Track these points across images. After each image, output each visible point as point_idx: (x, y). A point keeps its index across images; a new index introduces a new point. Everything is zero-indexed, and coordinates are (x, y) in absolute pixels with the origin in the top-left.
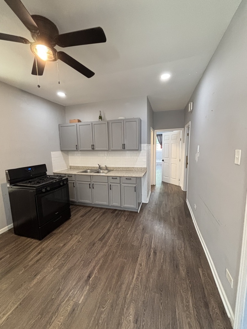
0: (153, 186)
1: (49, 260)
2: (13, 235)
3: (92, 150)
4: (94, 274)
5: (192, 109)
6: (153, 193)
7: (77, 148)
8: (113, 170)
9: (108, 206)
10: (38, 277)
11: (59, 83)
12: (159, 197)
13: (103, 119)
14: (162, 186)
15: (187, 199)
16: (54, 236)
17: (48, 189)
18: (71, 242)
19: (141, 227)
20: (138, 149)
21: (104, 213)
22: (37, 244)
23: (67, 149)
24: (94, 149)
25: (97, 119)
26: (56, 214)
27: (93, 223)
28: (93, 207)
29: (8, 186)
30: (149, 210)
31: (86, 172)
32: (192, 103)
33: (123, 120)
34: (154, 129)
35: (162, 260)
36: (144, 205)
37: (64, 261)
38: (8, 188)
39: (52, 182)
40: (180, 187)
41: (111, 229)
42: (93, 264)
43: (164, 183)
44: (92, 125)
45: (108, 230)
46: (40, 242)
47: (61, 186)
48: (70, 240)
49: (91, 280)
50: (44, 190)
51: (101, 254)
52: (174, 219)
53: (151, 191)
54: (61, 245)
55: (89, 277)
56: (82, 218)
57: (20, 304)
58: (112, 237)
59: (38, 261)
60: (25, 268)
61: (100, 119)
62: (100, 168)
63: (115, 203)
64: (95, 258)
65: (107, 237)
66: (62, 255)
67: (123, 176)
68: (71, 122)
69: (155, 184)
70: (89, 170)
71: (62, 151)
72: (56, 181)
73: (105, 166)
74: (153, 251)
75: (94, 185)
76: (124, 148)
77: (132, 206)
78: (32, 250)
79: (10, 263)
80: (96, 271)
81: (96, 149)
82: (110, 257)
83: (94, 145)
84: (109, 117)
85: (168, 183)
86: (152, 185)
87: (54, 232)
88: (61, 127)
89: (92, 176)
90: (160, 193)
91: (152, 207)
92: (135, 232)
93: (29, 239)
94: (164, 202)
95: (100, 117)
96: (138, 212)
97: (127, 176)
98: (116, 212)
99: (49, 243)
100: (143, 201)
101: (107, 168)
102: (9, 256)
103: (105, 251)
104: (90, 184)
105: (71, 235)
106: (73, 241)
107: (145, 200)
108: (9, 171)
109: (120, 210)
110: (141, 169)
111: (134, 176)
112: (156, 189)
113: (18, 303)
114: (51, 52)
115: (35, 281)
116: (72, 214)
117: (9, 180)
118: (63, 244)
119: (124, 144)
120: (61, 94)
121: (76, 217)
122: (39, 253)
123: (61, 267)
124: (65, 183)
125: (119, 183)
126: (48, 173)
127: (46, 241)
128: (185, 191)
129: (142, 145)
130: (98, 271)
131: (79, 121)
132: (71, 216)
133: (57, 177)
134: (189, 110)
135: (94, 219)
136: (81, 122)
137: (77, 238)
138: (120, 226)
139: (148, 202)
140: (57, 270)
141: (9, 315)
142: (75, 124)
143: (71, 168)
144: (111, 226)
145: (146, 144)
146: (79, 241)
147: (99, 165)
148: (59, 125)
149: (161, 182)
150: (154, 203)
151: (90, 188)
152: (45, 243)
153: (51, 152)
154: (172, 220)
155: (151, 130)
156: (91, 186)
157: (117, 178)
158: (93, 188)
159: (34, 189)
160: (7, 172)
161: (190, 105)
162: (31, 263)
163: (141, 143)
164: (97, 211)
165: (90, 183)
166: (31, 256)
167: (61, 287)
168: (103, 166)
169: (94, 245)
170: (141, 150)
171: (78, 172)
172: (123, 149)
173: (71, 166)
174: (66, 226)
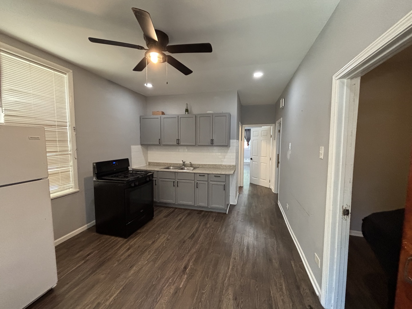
0: (241, 188)
1: (140, 255)
2: (95, 234)
3: (177, 144)
4: (190, 266)
5: (283, 105)
6: (241, 195)
7: (160, 143)
8: (199, 167)
9: (194, 206)
10: (134, 268)
11: (167, 84)
12: (248, 199)
13: (189, 112)
14: (251, 187)
15: (279, 201)
16: (140, 235)
17: (137, 184)
18: (159, 240)
19: (231, 227)
20: (227, 145)
21: (189, 214)
22: (124, 242)
23: (149, 143)
24: (179, 144)
25: (183, 112)
26: (141, 211)
27: (179, 223)
28: (176, 208)
29: (95, 179)
30: (239, 212)
31: (168, 168)
32: (283, 99)
33: (212, 114)
34: (242, 124)
35: (255, 255)
36: (232, 206)
37: (156, 256)
38: (94, 181)
39: (139, 177)
40: (271, 189)
41: (200, 228)
42: (187, 258)
43: (251, 185)
44: (179, 118)
45: (197, 230)
46: (125, 240)
47: (148, 182)
48: (159, 238)
49: (188, 271)
50: (133, 185)
51: (194, 250)
52: (265, 220)
53: (239, 192)
54: (150, 243)
55: (185, 268)
56: (166, 218)
57: (123, 289)
58: (202, 236)
59: (129, 256)
60: (118, 261)
61: (186, 112)
62: (184, 164)
63: (202, 203)
64: (188, 253)
65: (196, 235)
66: (154, 251)
67: (211, 173)
68: (154, 114)
69: (242, 186)
70: (171, 167)
71: (141, 145)
72: (142, 176)
73: (190, 163)
74: (246, 248)
75: (178, 183)
76: (212, 143)
77: (221, 206)
78: (120, 247)
79: (100, 257)
80: (191, 264)
81: (182, 143)
82: (203, 252)
83: (179, 139)
84: (196, 110)
85: (257, 185)
86: (239, 186)
87: (139, 231)
88: (142, 119)
89: (176, 173)
90: (249, 195)
91: (242, 209)
92: (225, 231)
93: (113, 237)
94: (254, 204)
95: (187, 110)
96: (227, 213)
97: (216, 173)
98: (203, 213)
99: (136, 241)
100: (231, 203)
101: (191, 165)
102: (96, 252)
103: (197, 247)
104: (174, 182)
105: (159, 234)
106: (162, 240)
107: (233, 201)
108: (97, 163)
109: (206, 212)
110: (230, 166)
111: (223, 173)
112: (244, 190)
113: (121, 288)
114: (161, 57)
115: (132, 272)
116: (155, 213)
117: (95, 174)
118: (151, 242)
119: (213, 139)
120: (149, 86)
121: (159, 218)
122: (129, 249)
123: (155, 261)
124: (151, 178)
125: (207, 181)
126: (130, 168)
127: (132, 240)
128: (276, 193)
129: (231, 140)
130: (194, 264)
131: (163, 113)
132: (153, 216)
133: (143, 173)
134: (281, 106)
135: (180, 220)
136: (164, 114)
137: (165, 237)
138: (208, 226)
139: (236, 204)
140: (152, 263)
141: (115, 297)
142: (159, 116)
143: (150, 164)
144: (199, 226)
145: (236, 140)
146: (168, 240)
147: (183, 161)
148: (140, 117)
149: (249, 183)
150: (243, 205)
151: (174, 186)
152: (132, 241)
153: (132, 146)
154: (263, 221)
155: (240, 125)
156: (176, 184)
157: (204, 175)
158: (178, 186)
159: (124, 183)
160: (95, 164)
161: (281, 101)
162: (123, 257)
163: (230, 139)
164: (181, 211)
165: (174, 180)
166: (121, 252)
167: (159, 276)
168: (188, 162)
169: (184, 242)
170: (230, 146)
171: (161, 169)
172: (211, 145)
173: (150, 162)
174: (150, 226)
